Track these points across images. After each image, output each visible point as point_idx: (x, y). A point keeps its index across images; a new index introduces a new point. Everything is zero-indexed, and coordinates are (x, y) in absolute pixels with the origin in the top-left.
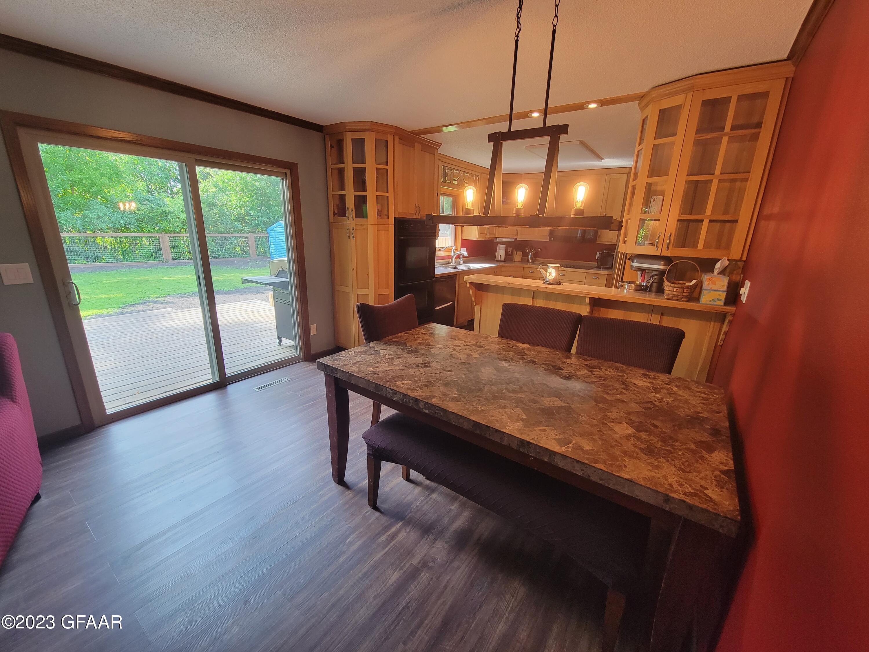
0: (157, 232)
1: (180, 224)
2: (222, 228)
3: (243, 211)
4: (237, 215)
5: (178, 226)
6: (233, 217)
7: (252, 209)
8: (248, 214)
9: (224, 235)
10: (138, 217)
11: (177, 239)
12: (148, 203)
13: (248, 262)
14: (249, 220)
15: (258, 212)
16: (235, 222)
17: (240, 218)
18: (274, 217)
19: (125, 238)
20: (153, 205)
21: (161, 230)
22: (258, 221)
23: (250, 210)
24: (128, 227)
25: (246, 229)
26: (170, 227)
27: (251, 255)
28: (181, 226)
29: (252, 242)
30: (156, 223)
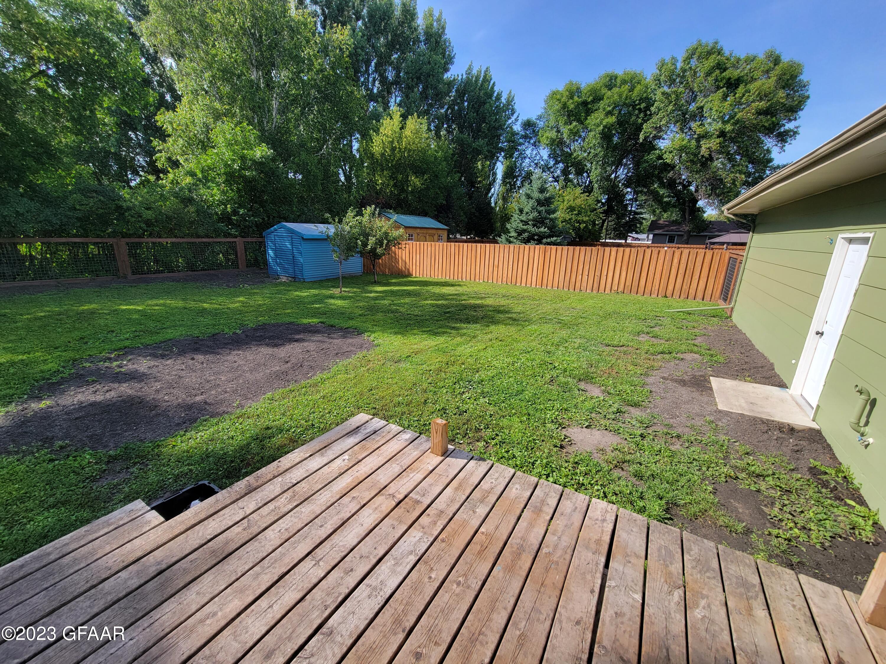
0: (109, 237)
1: (143, 225)
2: (201, 231)
3: (229, 210)
4: (221, 214)
5: (140, 227)
6: (215, 217)
7: (241, 206)
8: (235, 212)
9: (204, 240)
10: (80, 215)
11: (139, 245)
12: (94, 195)
13: (237, 275)
14: (237, 220)
15: (248, 211)
16: (218, 223)
17: (225, 218)
18: (269, 217)
19: (64, 244)
20: (102, 198)
21: (114, 234)
22: (249, 222)
23: (238, 208)
24: (65, 230)
25: (233, 231)
26: (129, 230)
27: (240, 266)
28: (145, 228)
29: (240, 248)
30: (107, 223)
